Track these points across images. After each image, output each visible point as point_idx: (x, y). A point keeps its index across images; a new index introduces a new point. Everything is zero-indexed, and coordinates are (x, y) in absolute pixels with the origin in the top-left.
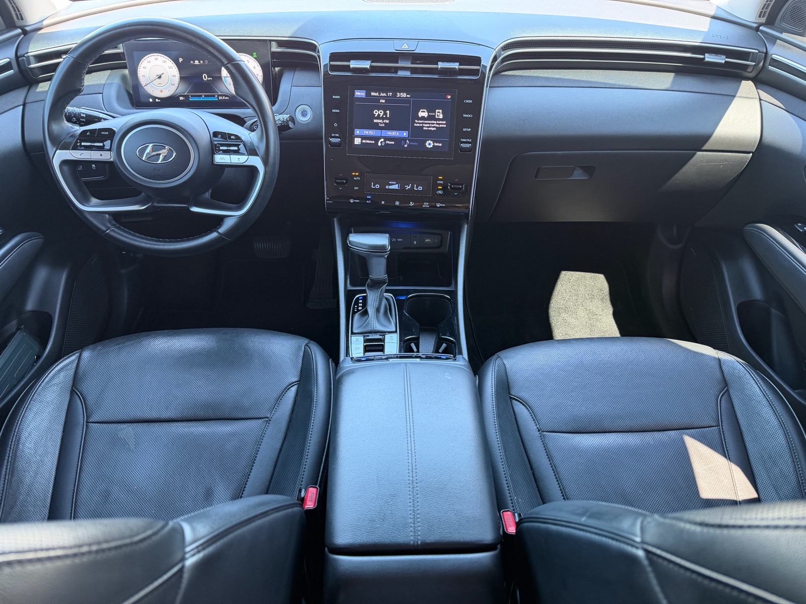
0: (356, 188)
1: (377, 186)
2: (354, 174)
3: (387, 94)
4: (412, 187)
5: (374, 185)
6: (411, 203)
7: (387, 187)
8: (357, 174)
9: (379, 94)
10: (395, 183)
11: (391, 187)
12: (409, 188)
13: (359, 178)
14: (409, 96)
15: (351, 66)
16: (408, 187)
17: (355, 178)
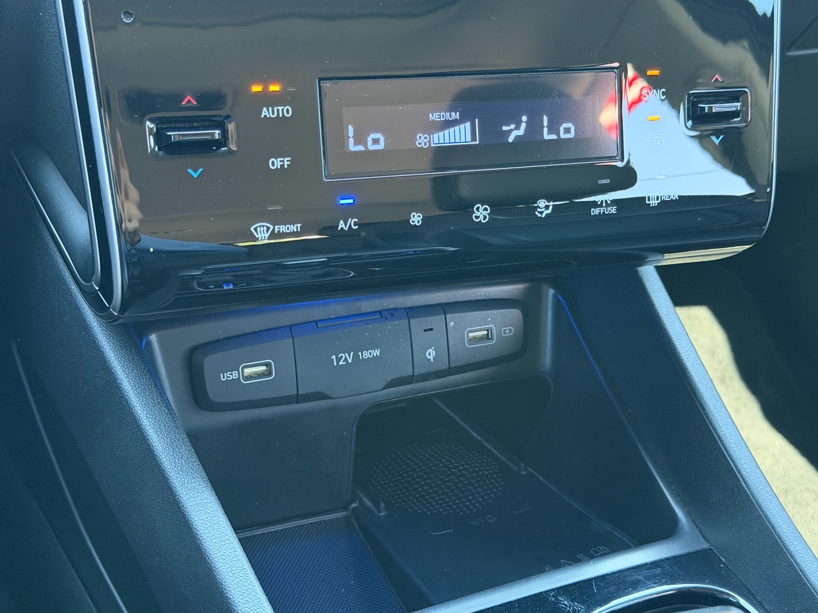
0: (276, 163)
1: (376, 142)
2: (257, 88)
4: (534, 127)
5: (360, 139)
6: (541, 203)
10: (456, 116)
12: (521, 132)
16: (515, 132)
17: (265, 112)
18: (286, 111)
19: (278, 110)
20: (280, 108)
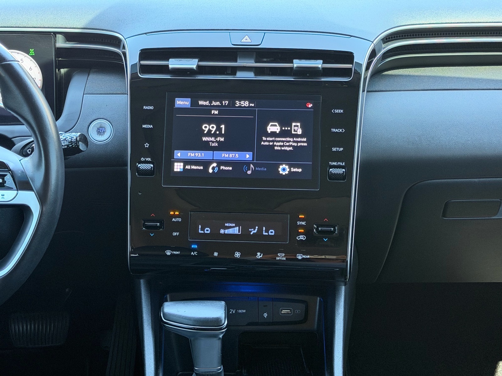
0: (175, 234)
1: (208, 230)
3: (221, 103)
4: (260, 230)
5: (203, 229)
6: (259, 254)
7: (222, 231)
8: (177, 213)
9: (211, 103)
11: (227, 231)
12: (255, 231)
14: (253, 105)
15: (171, 66)
16: (253, 231)
17: (173, 220)
18: (179, 220)
19: (177, 219)
20: (178, 219)
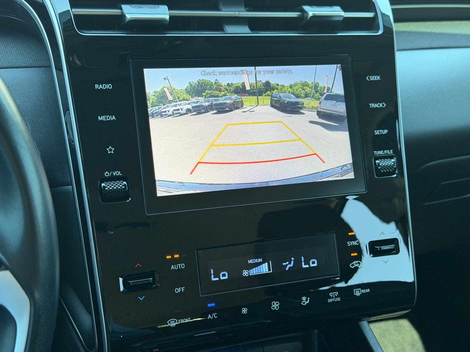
0: (178, 290)
1: (224, 276)
2: (169, 257)
4: (298, 263)
5: (217, 275)
7: (245, 273)
8: (177, 256)
11: (254, 272)
12: (292, 265)
13: (182, 266)
16: (289, 265)
17: (172, 267)
19: (178, 266)
